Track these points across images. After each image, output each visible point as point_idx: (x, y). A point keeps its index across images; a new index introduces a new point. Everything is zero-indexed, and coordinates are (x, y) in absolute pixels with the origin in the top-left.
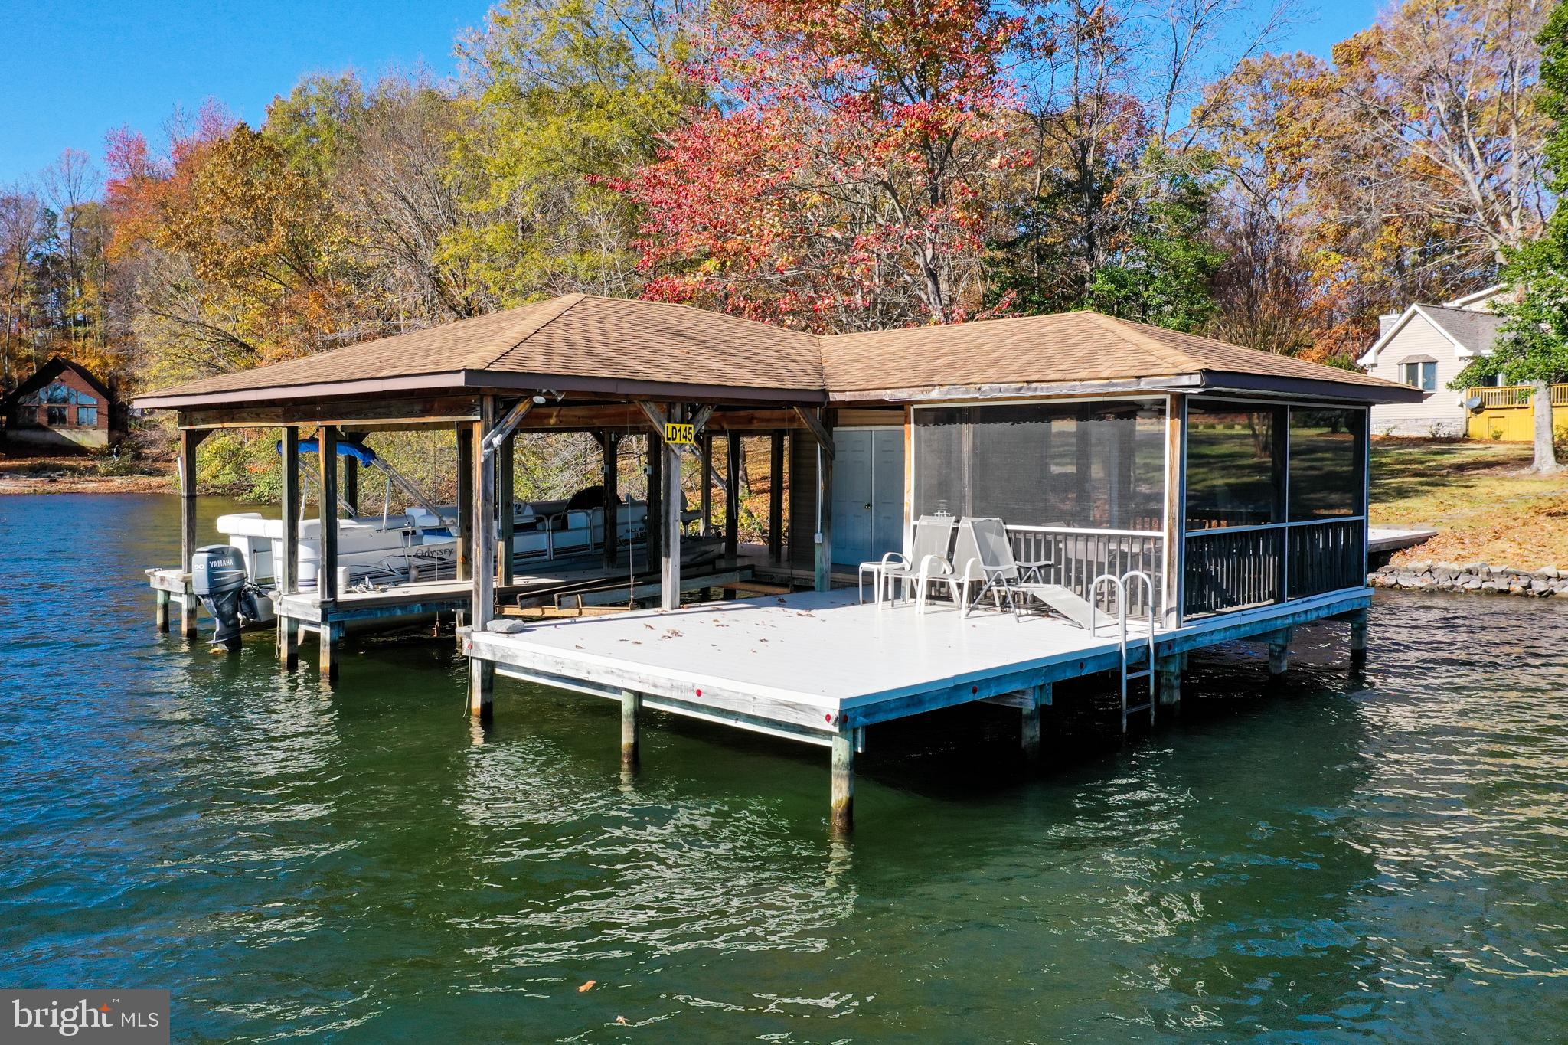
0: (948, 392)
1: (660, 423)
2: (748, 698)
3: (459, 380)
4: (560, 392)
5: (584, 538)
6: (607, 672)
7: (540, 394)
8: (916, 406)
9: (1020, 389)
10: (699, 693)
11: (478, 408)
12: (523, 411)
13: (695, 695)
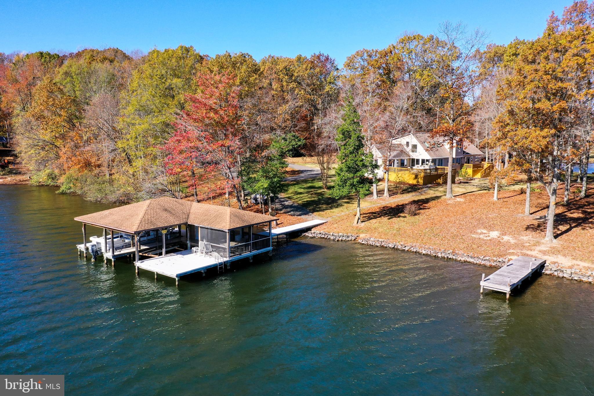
5: (153, 237)
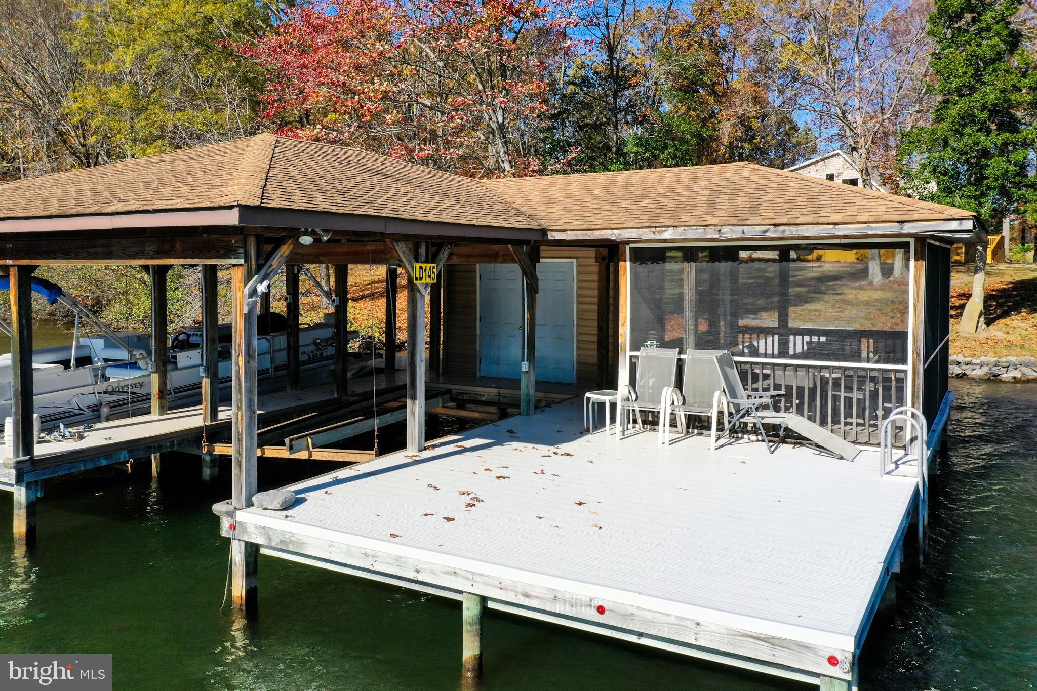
0: (683, 233)
1: (410, 263)
2: (688, 624)
3: (232, 218)
4: (326, 231)
6: (449, 573)
7: (306, 233)
8: (632, 245)
9: (766, 231)
10: (601, 610)
11: (241, 250)
12: (287, 253)
13: (595, 612)
